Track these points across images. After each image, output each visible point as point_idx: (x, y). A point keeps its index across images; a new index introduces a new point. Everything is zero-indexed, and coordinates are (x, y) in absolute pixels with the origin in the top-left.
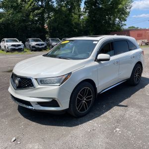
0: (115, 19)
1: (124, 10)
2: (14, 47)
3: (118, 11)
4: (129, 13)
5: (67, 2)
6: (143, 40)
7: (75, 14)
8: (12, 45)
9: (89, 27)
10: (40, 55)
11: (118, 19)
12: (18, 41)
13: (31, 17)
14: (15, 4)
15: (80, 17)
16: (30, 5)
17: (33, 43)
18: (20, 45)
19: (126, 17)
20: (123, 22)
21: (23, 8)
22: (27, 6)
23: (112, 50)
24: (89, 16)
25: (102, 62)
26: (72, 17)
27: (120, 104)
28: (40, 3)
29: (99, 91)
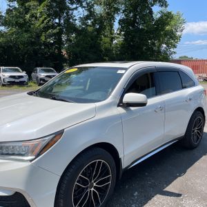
0: (160, 45)
1: (172, 33)
2: (13, 80)
3: (166, 35)
4: (180, 37)
5: (95, 20)
6: (201, 75)
7: (105, 36)
8: (11, 77)
9: (124, 54)
10: (22, 92)
11: (164, 46)
12: (21, 70)
13: (43, 38)
14: (21, 20)
15: (112, 41)
16: (43, 22)
17: (42, 74)
18: (22, 77)
19: (176, 42)
20: (172, 50)
21: (32, 26)
22: (37, 24)
23: (153, 86)
24: (125, 40)
25: (132, 108)
26: (101, 40)
27: (166, 189)
28: (57, 21)
29: (125, 164)
